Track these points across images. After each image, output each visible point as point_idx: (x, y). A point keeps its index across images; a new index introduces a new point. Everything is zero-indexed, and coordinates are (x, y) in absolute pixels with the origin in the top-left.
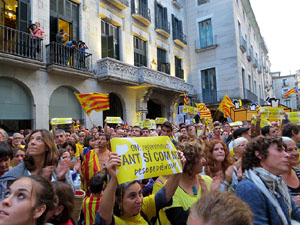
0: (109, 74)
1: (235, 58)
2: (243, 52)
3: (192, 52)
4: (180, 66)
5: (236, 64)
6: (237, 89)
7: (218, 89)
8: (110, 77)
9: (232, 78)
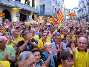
0: (2, 3)
1: (51, 2)
2: (54, 1)
4: (34, 2)
5: (51, 4)
6: (50, 12)
7: (45, 12)
8: (3, 4)
9: (49, 8)
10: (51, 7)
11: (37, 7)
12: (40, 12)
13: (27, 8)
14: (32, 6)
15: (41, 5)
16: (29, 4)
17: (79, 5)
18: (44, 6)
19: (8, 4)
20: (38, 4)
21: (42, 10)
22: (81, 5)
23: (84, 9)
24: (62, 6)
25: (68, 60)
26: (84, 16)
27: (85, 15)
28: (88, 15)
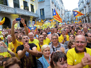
1: (50, 5)
2: (53, 4)
3: (37, 3)
4: (33, 7)
5: (50, 7)
6: (50, 15)
7: (45, 15)
8: (2, 11)
9: (49, 12)
10: (50, 10)
11: (36, 11)
12: (40, 16)
13: (26, 13)
14: (32, 11)
15: (40, 10)
16: (28, 10)
17: (79, 6)
18: (43, 9)
19: (7, 12)
20: (37, 8)
21: (42, 14)
22: (81, 5)
23: (84, 9)
24: (62, 9)
25: (60, 62)
26: (85, 16)
27: (86, 14)
28: (89, 14)
